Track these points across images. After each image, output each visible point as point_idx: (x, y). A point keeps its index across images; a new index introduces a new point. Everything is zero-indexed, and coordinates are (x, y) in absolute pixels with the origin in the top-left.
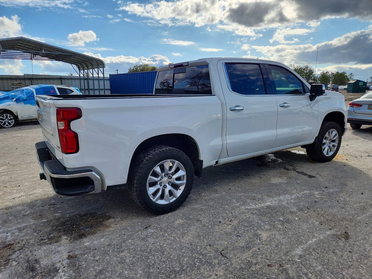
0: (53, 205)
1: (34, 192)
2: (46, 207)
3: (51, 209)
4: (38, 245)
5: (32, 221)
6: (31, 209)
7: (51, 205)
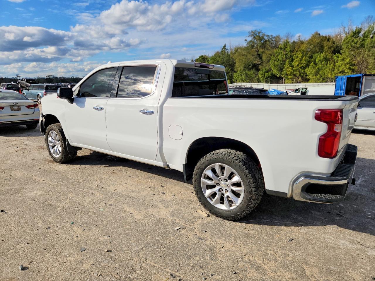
0: (339, 215)
1: (350, 246)
2: (347, 216)
3: (343, 212)
4: (367, 197)
5: (366, 211)
6: (364, 222)
7: (341, 216)
